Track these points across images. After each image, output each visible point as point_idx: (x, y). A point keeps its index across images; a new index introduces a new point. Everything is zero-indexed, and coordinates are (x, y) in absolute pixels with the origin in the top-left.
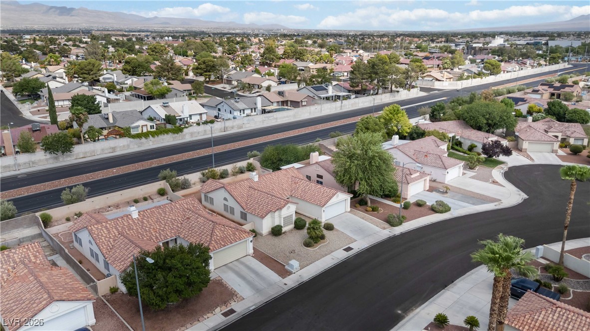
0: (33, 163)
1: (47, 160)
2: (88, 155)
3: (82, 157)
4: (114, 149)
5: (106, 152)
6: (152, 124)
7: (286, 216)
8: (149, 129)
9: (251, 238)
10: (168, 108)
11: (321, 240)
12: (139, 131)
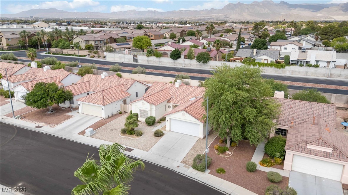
0: (191, 65)
6: (272, 60)
7: (141, 109)
8: (269, 62)
9: (103, 107)
10: (303, 53)
11: (134, 135)
12: (262, 62)
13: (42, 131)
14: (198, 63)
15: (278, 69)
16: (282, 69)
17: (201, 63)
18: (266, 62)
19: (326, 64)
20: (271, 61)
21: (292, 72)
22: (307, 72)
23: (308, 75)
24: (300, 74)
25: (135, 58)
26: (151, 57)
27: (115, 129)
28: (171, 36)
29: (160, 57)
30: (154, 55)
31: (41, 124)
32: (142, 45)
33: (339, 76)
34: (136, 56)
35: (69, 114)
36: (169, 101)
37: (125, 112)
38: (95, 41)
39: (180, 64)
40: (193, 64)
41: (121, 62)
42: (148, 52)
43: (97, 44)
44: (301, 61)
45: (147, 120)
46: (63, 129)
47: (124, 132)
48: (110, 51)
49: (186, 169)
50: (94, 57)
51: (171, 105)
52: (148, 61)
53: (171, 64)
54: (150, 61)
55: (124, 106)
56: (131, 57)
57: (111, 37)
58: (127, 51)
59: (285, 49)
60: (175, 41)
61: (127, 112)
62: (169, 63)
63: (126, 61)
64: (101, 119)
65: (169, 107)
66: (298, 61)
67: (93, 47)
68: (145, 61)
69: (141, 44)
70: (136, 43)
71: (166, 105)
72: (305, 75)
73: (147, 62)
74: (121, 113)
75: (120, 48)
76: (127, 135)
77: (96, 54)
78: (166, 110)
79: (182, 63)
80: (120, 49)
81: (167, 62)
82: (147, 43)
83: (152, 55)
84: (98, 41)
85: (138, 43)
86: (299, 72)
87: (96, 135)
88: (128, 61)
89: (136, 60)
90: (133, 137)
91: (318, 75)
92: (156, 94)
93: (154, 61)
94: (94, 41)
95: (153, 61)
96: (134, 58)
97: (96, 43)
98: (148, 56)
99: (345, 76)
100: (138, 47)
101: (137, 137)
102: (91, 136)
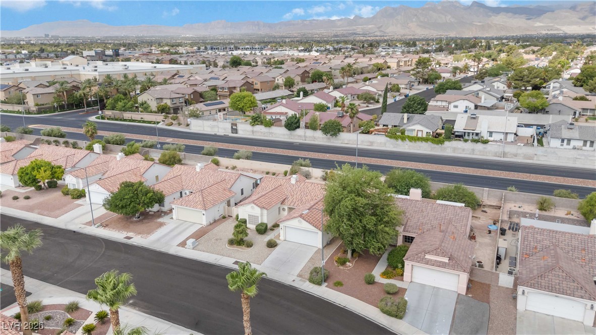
0: (314, 138)
1: (323, 138)
2: (351, 143)
3: (346, 142)
4: (372, 143)
5: (365, 144)
6: (429, 131)
7: (250, 214)
8: (424, 135)
9: (204, 212)
10: (473, 120)
11: (244, 246)
12: (414, 134)
13: (134, 244)
14: (325, 136)
15: (435, 146)
16: (440, 145)
17: (329, 135)
18: (420, 135)
19: (502, 136)
20: (427, 133)
21: (455, 149)
22: (473, 150)
23: (475, 153)
24: (464, 153)
25: (234, 127)
26: (257, 126)
27: (221, 239)
28: (286, 82)
29: (270, 127)
30: (262, 123)
31: (130, 234)
32: (243, 106)
33: (516, 155)
34: (236, 125)
35: (161, 220)
36: (283, 203)
37: (229, 216)
38: (172, 99)
39: (299, 136)
40: (318, 138)
41: (213, 133)
42: (252, 119)
43: (176, 103)
44: (469, 133)
45: (258, 228)
46: (158, 240)
47: (231, 242)
48: (195, 115)
49: (302, 283)
50: (171, 124)
51: (286, 208)
52: (253, 131)
53: (286, 137)
54: (256, 132)
55: (228, 210)
56: (228, 126)
57: (195, 92)
58: (220, 115)
59: (456, 107)
60: (292, 93)
61: (232, 217)
62: (284, 135)
63: (221, 132)
64: (201, 226)
65: (284, 209)
66: (465, 133)
67: (169, 108)
68: (248, 131)
69: (243, 104)
70: (235, 103)
71: (279, 208)
72: (470, 154)
73: (251, 134)
74: (224, 217)
75: (210, 110)
76: (235, 246)
77: (174, 120)
78: (279, 213)
79: (303, 135)
80: (210, 112)
81: (280, 133)
82: (250, 102)
83: (259, 123)
84: (175, 98)
85: (238, 103)
86: (464, 150)
87: (199, 247)
88: (223, 131)
89: (235, 130)
90: (242, 249)
91: (488, 154)
92: (267, 195)
93: (262, 132)
94: (170, 99)
95: (260, 132)
96: (232, 127)
97: (174, 102)
98: (253, 125)
99: (523, 155)
100: (237, 109)
101: (247, 248)
102: (193, 249)
